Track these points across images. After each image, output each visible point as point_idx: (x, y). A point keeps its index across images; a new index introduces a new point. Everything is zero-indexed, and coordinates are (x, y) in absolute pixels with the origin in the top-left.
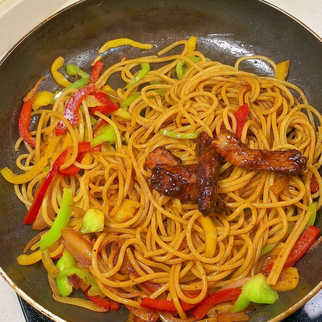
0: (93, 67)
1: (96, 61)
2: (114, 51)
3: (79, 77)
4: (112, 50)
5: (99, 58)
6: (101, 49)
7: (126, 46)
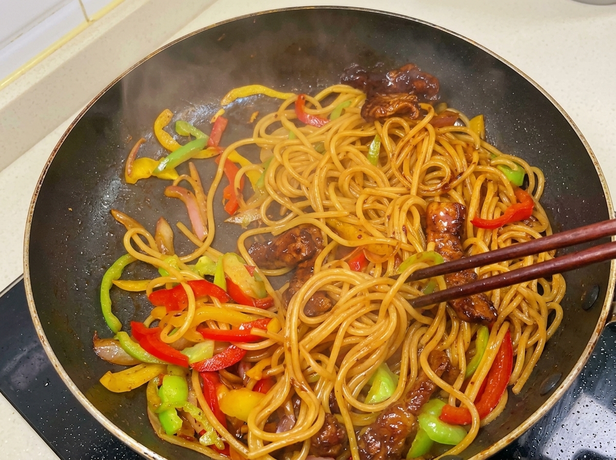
0: (213, 124)
1: (217, 116)
2: (243, 102)
3: (193, 138)
4: (240, 101)
5: (220, 112)
6: (224, 100)
7: (260, 95)
